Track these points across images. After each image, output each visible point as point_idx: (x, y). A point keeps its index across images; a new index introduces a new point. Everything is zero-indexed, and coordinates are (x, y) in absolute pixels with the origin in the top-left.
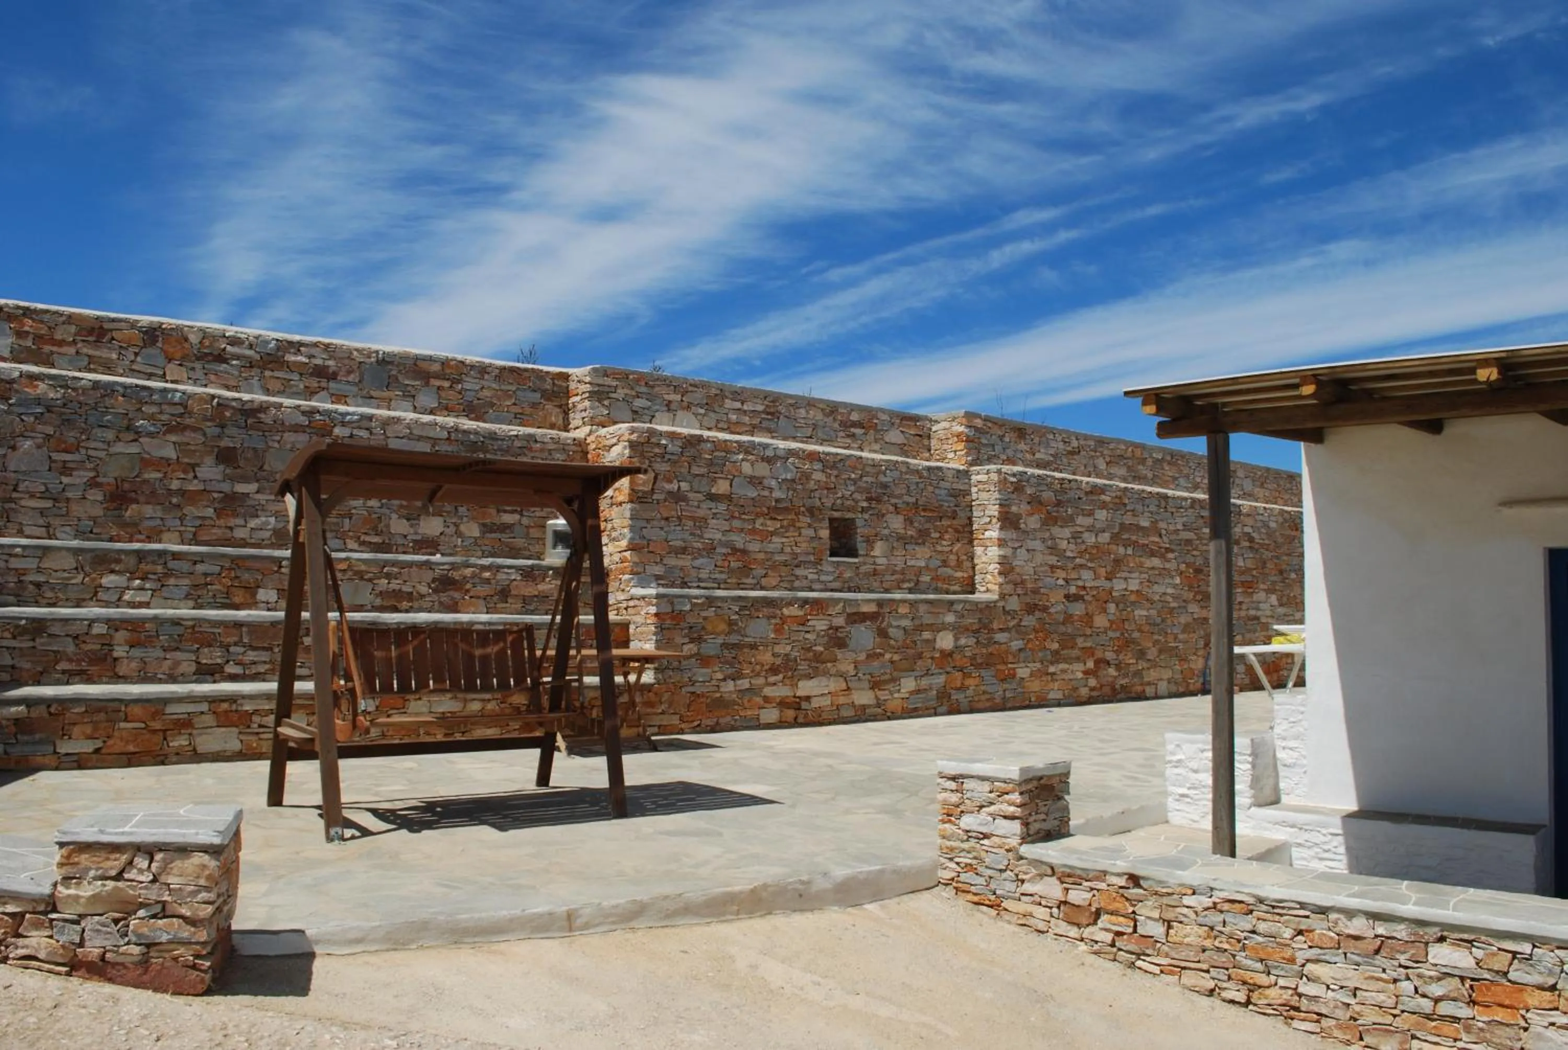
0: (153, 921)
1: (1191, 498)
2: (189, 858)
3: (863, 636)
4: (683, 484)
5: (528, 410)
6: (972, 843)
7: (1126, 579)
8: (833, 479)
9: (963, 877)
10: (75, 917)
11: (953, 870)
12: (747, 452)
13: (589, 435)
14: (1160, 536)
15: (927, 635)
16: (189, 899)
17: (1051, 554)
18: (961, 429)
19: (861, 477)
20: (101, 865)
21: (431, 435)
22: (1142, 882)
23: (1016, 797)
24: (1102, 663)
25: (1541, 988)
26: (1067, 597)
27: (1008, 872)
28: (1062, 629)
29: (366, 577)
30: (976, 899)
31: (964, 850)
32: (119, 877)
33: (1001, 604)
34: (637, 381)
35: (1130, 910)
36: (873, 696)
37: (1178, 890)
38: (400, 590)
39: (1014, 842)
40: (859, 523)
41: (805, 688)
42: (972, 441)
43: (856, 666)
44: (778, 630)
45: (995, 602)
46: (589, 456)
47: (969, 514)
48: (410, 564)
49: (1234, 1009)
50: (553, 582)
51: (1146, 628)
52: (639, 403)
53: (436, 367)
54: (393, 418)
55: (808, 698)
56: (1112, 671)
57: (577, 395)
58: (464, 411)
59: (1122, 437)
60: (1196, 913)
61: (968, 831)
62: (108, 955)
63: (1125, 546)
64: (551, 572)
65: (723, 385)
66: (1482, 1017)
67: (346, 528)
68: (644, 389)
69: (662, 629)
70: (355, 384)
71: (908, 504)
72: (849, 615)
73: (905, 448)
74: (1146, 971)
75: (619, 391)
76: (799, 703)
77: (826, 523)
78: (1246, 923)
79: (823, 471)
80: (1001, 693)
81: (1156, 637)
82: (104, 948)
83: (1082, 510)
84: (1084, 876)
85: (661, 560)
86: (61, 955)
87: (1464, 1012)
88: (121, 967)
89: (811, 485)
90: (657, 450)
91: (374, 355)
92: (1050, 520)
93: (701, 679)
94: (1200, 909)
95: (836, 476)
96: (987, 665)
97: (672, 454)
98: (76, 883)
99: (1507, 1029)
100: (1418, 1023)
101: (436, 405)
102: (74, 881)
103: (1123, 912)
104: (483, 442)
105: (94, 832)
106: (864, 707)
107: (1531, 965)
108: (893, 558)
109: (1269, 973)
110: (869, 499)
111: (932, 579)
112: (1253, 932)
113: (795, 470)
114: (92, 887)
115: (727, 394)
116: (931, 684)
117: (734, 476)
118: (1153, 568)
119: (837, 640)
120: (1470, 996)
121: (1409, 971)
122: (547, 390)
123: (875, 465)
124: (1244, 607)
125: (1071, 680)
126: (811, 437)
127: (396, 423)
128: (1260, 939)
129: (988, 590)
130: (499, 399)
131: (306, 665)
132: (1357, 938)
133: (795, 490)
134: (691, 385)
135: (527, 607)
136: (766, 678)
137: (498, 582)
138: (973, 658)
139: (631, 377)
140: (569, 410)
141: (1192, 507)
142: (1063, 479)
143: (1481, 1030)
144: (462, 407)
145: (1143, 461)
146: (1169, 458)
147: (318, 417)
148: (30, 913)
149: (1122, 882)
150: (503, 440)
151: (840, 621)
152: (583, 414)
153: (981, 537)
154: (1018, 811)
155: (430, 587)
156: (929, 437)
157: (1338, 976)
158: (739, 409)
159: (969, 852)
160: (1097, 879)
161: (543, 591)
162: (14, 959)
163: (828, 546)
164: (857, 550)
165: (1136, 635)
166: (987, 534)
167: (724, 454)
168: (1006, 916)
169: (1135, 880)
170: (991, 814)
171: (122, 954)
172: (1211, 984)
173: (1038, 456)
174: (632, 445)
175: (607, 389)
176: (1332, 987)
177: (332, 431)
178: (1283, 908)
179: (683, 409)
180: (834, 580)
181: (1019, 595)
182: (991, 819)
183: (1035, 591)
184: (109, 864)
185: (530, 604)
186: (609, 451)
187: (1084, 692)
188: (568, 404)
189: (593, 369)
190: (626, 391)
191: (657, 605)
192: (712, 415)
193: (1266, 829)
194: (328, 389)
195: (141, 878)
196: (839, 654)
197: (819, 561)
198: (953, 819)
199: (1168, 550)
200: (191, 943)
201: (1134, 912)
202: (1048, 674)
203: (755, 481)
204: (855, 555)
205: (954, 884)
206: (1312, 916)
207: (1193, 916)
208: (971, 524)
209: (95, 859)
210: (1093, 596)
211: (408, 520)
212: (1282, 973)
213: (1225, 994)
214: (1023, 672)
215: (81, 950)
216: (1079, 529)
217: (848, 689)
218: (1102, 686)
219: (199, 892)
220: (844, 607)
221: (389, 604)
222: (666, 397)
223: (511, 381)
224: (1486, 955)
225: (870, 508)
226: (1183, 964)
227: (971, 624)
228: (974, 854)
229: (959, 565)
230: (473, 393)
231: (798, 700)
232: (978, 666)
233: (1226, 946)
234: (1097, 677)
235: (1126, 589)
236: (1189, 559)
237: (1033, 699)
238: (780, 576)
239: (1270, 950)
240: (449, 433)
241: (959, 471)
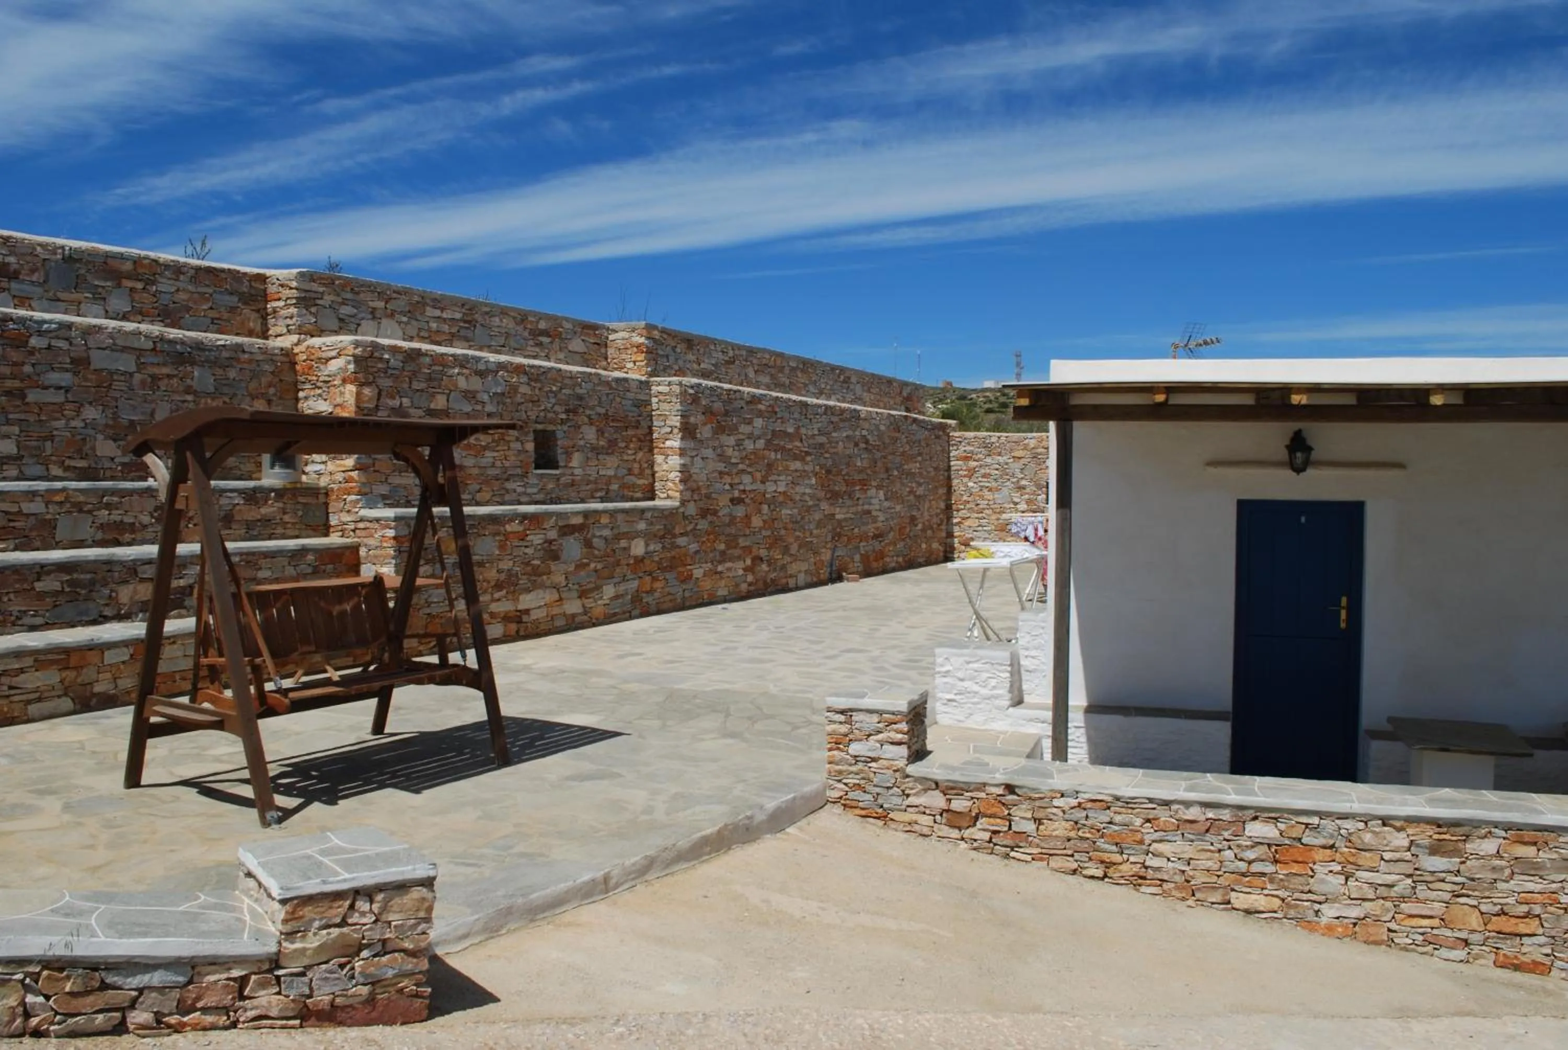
0: (377, 959)
1: (825, 405)
2: (407, 893)
3: (572, 548)
4: (405, 400)
5: (226, 316)
6: (860, 766)
7: (775, 482)
8: (537, 391)
9: (851, 795)
10: (301, 969)
11: (842, 790)
12: (462, 366)
13: (296, 345)
14: (801, 441)
15: (623, 543)
16: (409, 933)
17: (720, 461)
18: (642, 340)
19: (561, 388)
20: (325, 915)
21: (136, 345)
22: (1017, 790)
23: (904, 726)
24: (758, 559)
25: (1324, 847)
26: (732, 500)
27: (895, 789)
28: (728, 530)
29: (85, 509)
30: (863, 813)
31: (852, 772)
32: (343, 923)
33: (681, 510)
34: (343, 287)
35: (1006, 812)
36: (580, 606)
37: (1049, 794)
38: (122, 521)
39: (901, 763)
40: (559, 435)
41: (527, 601)
42: (651, 353)
43: (566, 577)
44: (502, 547)
45: (677, 508)
46: (298, 367)
47: (649, 423)
48: (131, 492)
49: (1093, 883)
50: (276, 504)
51: (790, 526)
52: (346, 310)
53: (128, 266)
54: (94, 326)
55: (527, 612)
56: (764, 567)
57: (279, 299)
58: (159, 315)
59: (768, 347)
60: (1064, 812)
61: (856, 756)
62: (338, 1000)
63: (776, 451)
64: (273, 494)
65: (425, 292)
66: (1283, 871)
67: (49, 452)
68: (349, 296)
69: (400, 552)
70: (40, 285)
71: (600, 414)
72: (561, 528)
73: (586, 356)
74: (1019, 860)
75: (326, 297)
76: (520, 617)
77: (531, 437)
78: (1105, 817)
79: (528, 384)
80: (681, 593)
81: (798, 533)
82: (333, 994)
83: (744, 419)
84: (966, 788)
85: (386, 479)
86: (293, 1009)
87: (1269, 868)
88: (350, 1009)
89: (519, 399)
90: (380, 365)
91: (60, 251)
92: (720, 430)
93: (435, 600)
94: (1066, 808)
95: (540, 389)
96: (671, 568)
97: (394, 369)
98: (301, 937)
99: (1300, 878)
100: (1236, 880)
101: (129, 309)
102: (300, 934)
103: (1001, 815)
104: (189, 353)
105: (317, 884)
106: (574, 616)
107: (1319, 832)
108: (588, 468)
109: (1122, 853)
110: (567, 411)
111: (620, 487)
112: (1110, 823)
113: (504, 383)
114: (318, 937)
115: (428, 301)
116: (627, 589)
117: (451, 391)
118: (796, 471)
119: (552, 553)
120: (1274, 857)
121: (1231, 843)
122: (244, 293)
123: (572, 376)
124: (861, 502)
125: (734, 577)
126: (503, 346)
127: (97, 332)
128: (1116, 828)
129: (668, 497)
130: (195, 303)
131: (40, 612)
132: (1192, 822)
133: (504, 404)
134: (394, 292)
135: (251, 532)
136: (492, 594)
137: (221, 506)
138: (659, 563)
139: (337, 282)
140: (268, 314)
141: (825, 413)
142: (730, 390)
143: (1282, 880)
144: (157, 312)
145: (781, 369)
146: (801, 366)
147: (11, 326)
148: (255, 974)
149: (1000, 791)
150: (210, 350)
151: (553, 534)
152: (289, 321)
153: (662, 445)
154: (905, 738)
155: (152, 517)
156: (606, 346)
157: (1178, 851)
158: (439, 317)
159: (857, 774)
160: (978, 790)
161: (265, 515)
162: (244, 1022)
163: (532, 459)
164: (557, 462)
165: (783, 532)
166: (668, 443)
167: (441, 368)
168: (893, 825)
169: (1010, 789)
170: (878, 741)
171: (351, 996)
172: (1075, 865)
173: (702, 366)
174: (357, 360)
175: (313, 295)
176: (1172, 859)
177: (27, 342)
178: (1135, 803)
179: (387, 316)
180: (539, 492)
181: (695, 501)
182: (879, 745)
183: (708, 497)
184: (334, 912)
185: (253, 529)
186: (326, 363)
187: (744, 587)
188: (266, 308)
189: (299, 273)
190: (332, 298)
191: (395, 528)
192: (414, 323)
193: (1022, 725)
194: (9, 290)
195: (364, 920)
196: (553, 566)
197: (525, 475)
198: (841, 746)
199: (807, 453)
200: (414, 974)
201: (1009, 814)
202: (716, 573)
203: (469, 395)
204: (557, 468)
205: (842, 802)
206: (1159, 808)
207: (1061, 814)
208: (651, 432)
209: (318, 909)
210: (752, 499)
211: (115, 440)
212: (1133, 852)
213: (1085, 872)
214: (698, 573)
215: (311, 1000)
216: (741, 437)
217: (561, 599)
218: (757, 581)
219: (419, 924)
220: (556, 520)
221: (111, 537)
222: (371, 304)
223: (207, 283)
224: (1288, 827)
225: (568, 420)
226: (1052, 852)
227: (659, 530)
228: (862, 775)
229: (641, 474)
230: (168, 296)
231: (518, 614)
232: (664, 570)
233: (1088, 835)
234: (753, 573)
235: (775, 491)
236: (823, 461)
237: (705, 597)
238: (493, 491)
239: (1124, 835)
240: (154, 342)
241: (641, 382)
